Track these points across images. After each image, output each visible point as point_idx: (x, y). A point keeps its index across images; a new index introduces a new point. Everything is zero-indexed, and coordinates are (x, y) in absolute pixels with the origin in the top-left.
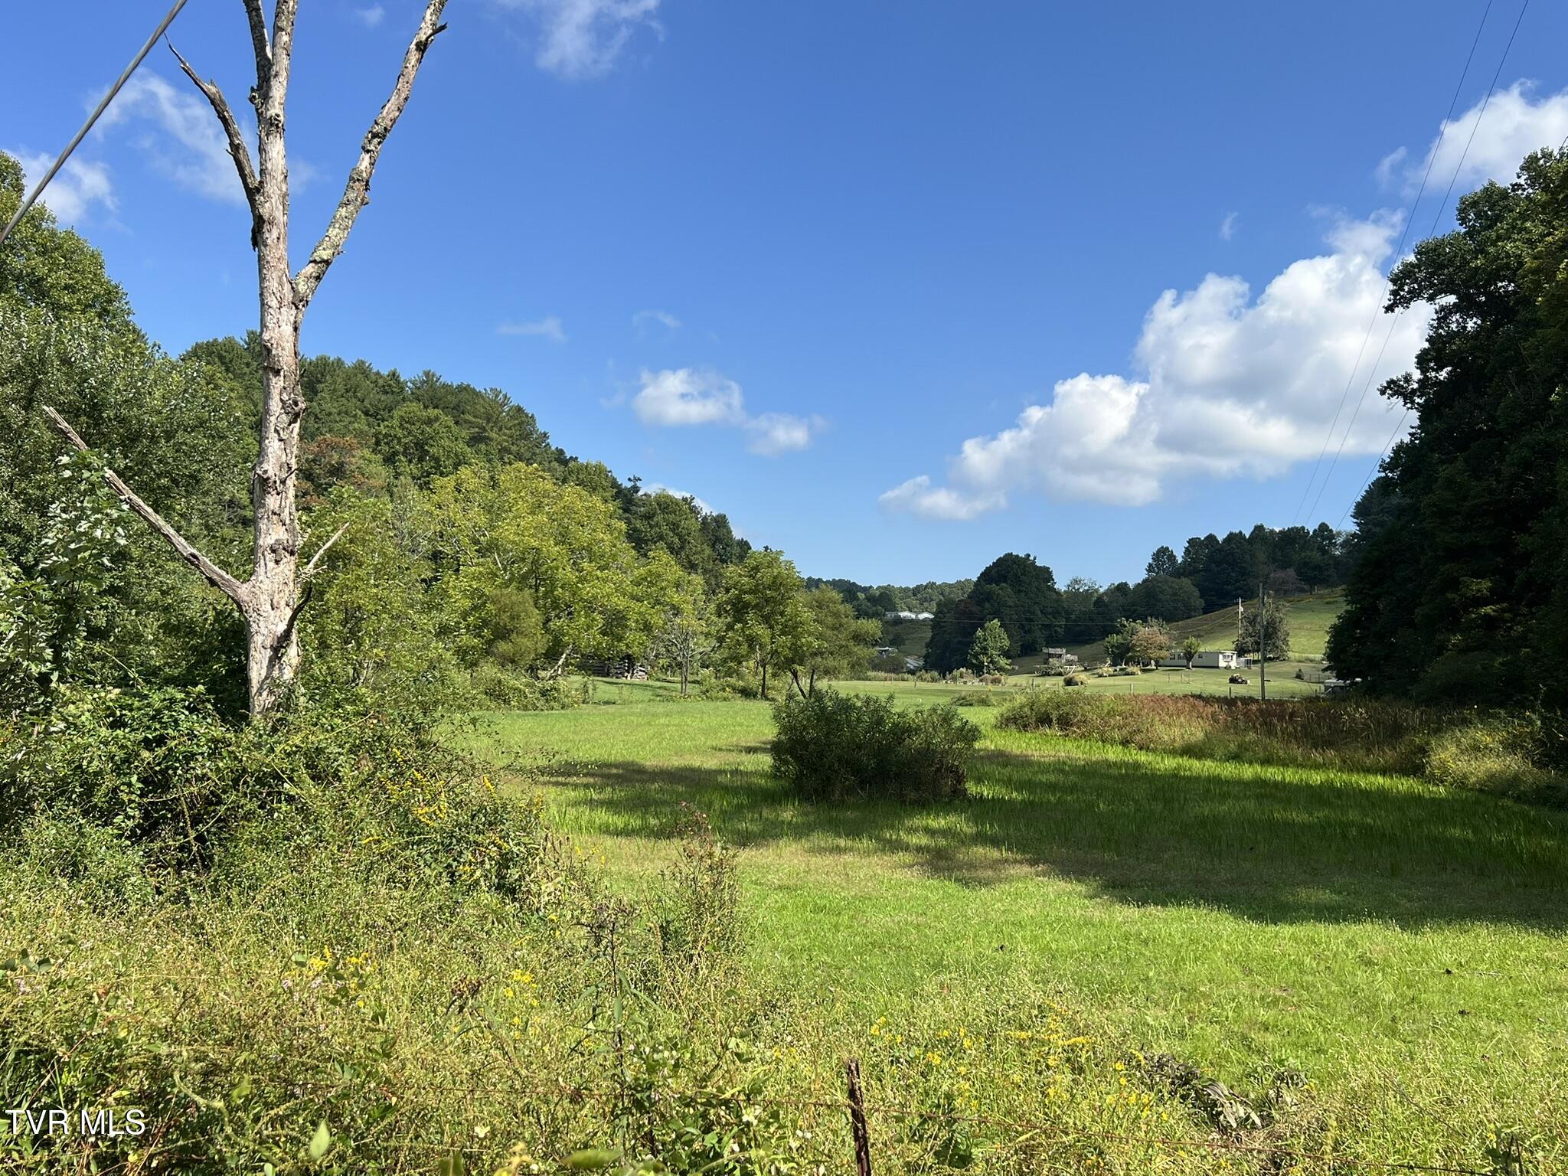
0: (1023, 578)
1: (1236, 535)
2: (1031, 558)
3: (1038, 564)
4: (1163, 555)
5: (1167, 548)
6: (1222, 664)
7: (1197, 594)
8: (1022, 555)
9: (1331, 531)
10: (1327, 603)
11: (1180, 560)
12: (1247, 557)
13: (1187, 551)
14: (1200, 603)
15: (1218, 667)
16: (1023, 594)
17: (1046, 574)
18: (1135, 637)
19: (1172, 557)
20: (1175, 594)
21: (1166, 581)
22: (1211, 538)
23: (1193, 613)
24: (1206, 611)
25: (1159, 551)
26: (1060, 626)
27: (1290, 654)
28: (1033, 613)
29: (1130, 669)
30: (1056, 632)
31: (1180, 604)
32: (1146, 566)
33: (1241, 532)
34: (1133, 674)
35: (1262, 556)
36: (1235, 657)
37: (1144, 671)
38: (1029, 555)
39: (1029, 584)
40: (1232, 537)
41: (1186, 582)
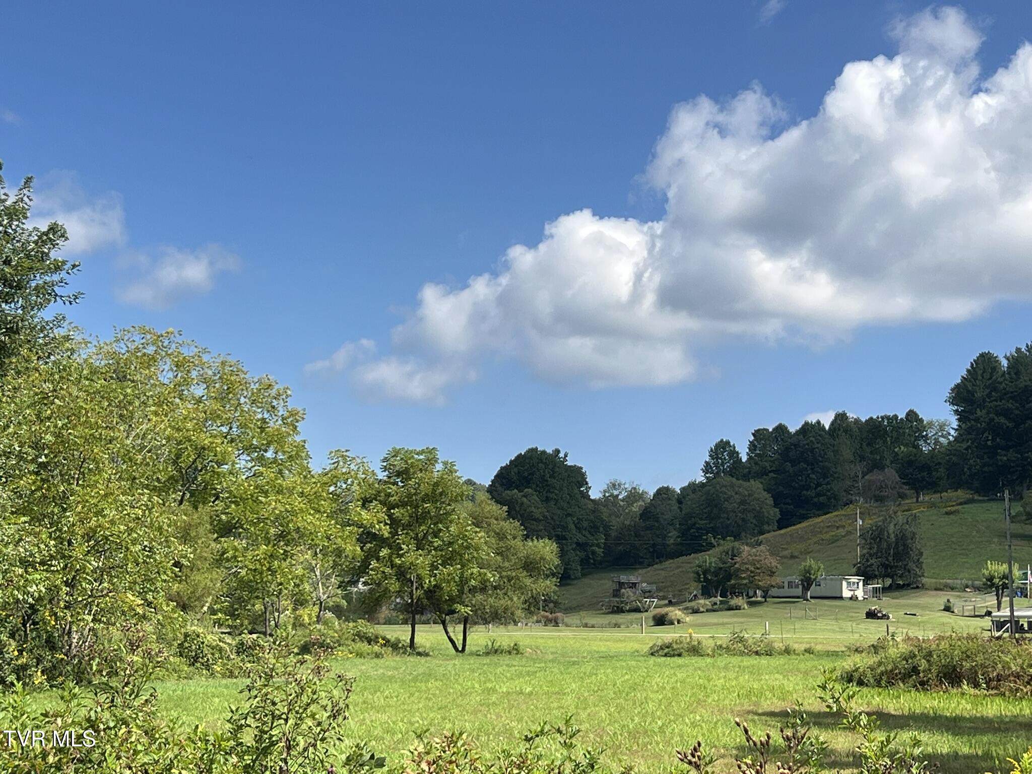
0: (551, 481)
1: (812, 426)
2: (562, 455)
3: (569, 463)
4: (723, 449)
5: (728, 443)
6: (846, 593)
7: (770, 501)
8: (549, 451)
9: (921, 420)
10: (947, 513)
11: (744, 459)
12: (830, 454)
13: (752, 447)
14: (774, 513)
15: (841, 598)
16: (552, 503)
17: (577, 477)
18: (737, 559)
19: (734, 454)
20: (743, 502)
21: (732, 486)
22: (781, 429)
23: (766, 527)
24: (782, 524)
25: (717, 446)
26: (598, 546)
27: (924, 580)
28: (565, 528)
29: (735, 601)
30: (594, 553)
31: (750, 516)
32: (702, 465)
33: (818, 422)
34: (738, 608)
35: (847, 452)
36: (861, 584)
37: (752, 604)
38: (558, 451)
39: (561, 490)
40: (807, 429)
41: (756, 486)
